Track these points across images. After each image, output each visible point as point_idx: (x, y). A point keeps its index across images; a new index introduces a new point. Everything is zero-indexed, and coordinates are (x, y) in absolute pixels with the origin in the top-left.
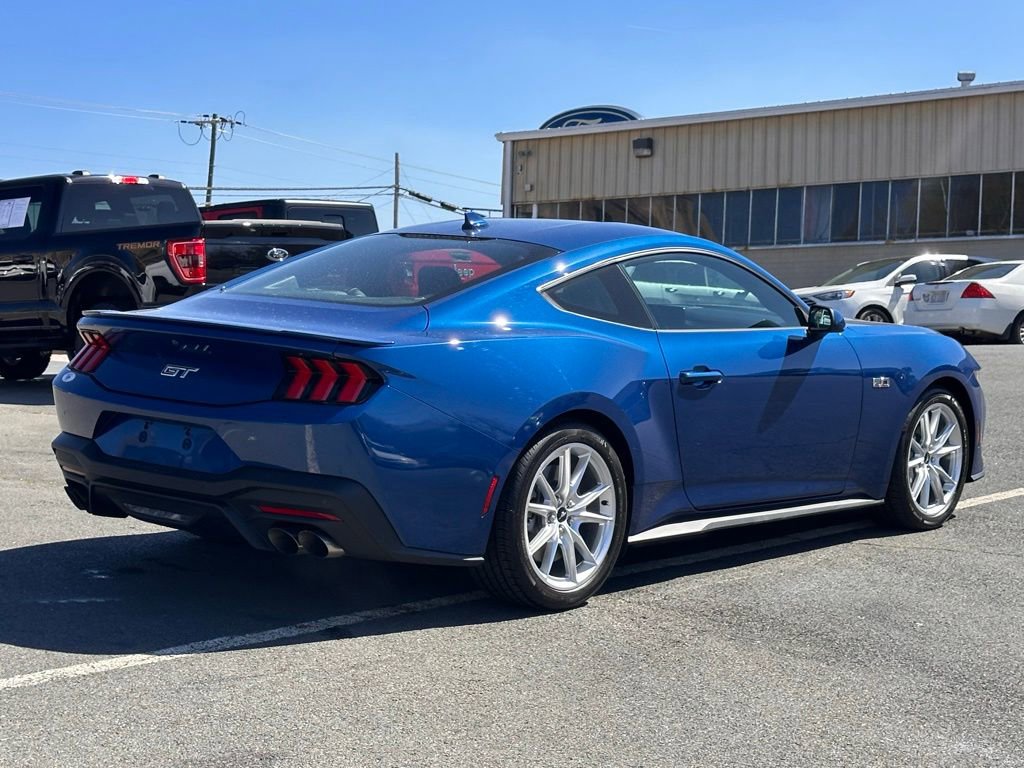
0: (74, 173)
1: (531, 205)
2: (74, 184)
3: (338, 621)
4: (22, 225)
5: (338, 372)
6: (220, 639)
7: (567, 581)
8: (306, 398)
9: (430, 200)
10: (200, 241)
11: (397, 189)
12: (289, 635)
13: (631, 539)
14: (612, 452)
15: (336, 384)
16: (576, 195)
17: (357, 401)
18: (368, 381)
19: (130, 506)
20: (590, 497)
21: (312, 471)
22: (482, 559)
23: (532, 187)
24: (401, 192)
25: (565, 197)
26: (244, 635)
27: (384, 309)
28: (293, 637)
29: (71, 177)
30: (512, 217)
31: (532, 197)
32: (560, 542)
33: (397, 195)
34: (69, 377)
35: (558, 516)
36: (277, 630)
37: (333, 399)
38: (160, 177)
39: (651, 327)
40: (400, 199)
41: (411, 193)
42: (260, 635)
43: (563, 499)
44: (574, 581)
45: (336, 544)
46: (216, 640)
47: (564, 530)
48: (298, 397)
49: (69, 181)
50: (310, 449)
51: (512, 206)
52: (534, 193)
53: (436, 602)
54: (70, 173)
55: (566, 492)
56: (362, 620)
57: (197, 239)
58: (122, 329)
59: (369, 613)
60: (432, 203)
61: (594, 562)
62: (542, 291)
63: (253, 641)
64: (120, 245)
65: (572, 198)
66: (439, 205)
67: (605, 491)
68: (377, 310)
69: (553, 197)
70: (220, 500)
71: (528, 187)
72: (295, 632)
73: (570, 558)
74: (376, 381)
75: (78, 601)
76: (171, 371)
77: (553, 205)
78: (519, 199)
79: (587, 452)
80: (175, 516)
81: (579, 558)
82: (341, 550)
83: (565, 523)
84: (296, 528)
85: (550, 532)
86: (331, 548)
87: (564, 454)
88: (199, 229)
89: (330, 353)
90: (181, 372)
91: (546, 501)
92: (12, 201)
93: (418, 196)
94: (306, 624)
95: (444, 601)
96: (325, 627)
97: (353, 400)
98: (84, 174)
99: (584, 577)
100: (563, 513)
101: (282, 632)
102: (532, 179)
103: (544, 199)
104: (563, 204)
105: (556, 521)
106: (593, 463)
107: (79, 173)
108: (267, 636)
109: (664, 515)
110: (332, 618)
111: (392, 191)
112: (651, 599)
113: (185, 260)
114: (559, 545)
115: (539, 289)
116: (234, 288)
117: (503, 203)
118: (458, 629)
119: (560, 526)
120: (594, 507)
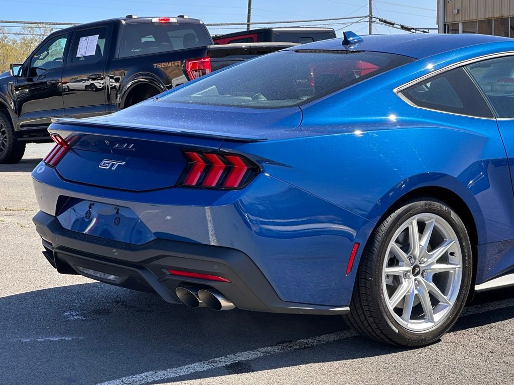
0: (126, 17)
1: (458, 24)
2: (127, 25)
3: (242, 357)
4: (94, 53)
5: (225, 164)
6: (146, 374)
7: (426, 322)
8: (199, 185)
9: (393, 24)
10: (207, 60)
11: (371, 18)
12: (202, 370)
13: (478, 288)
14: (453, 215)
15: (224, 172)
16: (489, 15)
17: (239, 185)
18: (248, 170)
19: (81, 268)
20: (439, 252)
21: (212, 244)
22: (348, 308)
23: (458, 11)
24: (373, 19)
25: (481, 17)
26: (165, 370)
27: (268, 111)
28: (204, 371)
29: (124, 20)
30: (445, 33)
31: (458, 19)
32: (416, 292)
33: (371, 22)
34: (41, 169)
35: (413, 273)
36: (193, 365)
37: (221, 184)
38: (185, 17)
39: (492, 116)
40: (373, 24)
41: (380, 20)
42: (178, 370)
43: (415, 258)
44: (432, 320)
45: (227, 299)
46: (143, 375)
47: (419, 282)
48: (194, 184)
49: (124, 22)
50: (210, 226)
51: (445, 25)
52: (460, 15)
53: (324, 338)
54: (124, 17)
55: (417, 252)
56: (262, 355)
57: (205, 58)
58: (78, 133)
59: (269, 349)
60: (395, 26)
61: (448, 303)
62: (398, 92)
63: (172, 375)
64: (155, 65)
65: (487, 17)
66: (400, 27)
67: (452, 244)
68: (262, 111)
69: (473, 17)
70: (140, 266)
71: (455, 11)
72: (206, 367)
73: (427, 303)
74: (255, 170)
75: (52, 339)
76: (106, 164)
77: (473, 22)
78: (449, 20)
79: (432, 218)
80: (112, 277)
81: (435, 301)
82: (232, 304)
83: (419, 277)
84: (197, 287)
85: (407, 286)
86: (224, 303)
87: (412, 224)
88: (206, 51)
89: (218, 149)
90: (113, 165)
91: (400, 263)
92: (87, 38)
93: (385, 22)
94: (217, 359)
95: (331, 337)
96: (231, 362)
97: (236, 186)
98: (133, 17)
99: (440, 317)
100: (417, 270)
101: (197, 367)
102: (458, 6)
103: (467, 19)
104: (481, 22)
105: (411, 276)
106: (437, 225)
107: (130, 17)
108: (184, 370)
109: (508, 266)
110: (238, 354)
111: (368, 19)
112: (500, 334)
113: (197, 73)
114: (416, 295)
115: (395, 90)
116: (164, 98)
117: (438, 23)
118: (336, 364)
119: (415, 280)
120: (443, 259)
